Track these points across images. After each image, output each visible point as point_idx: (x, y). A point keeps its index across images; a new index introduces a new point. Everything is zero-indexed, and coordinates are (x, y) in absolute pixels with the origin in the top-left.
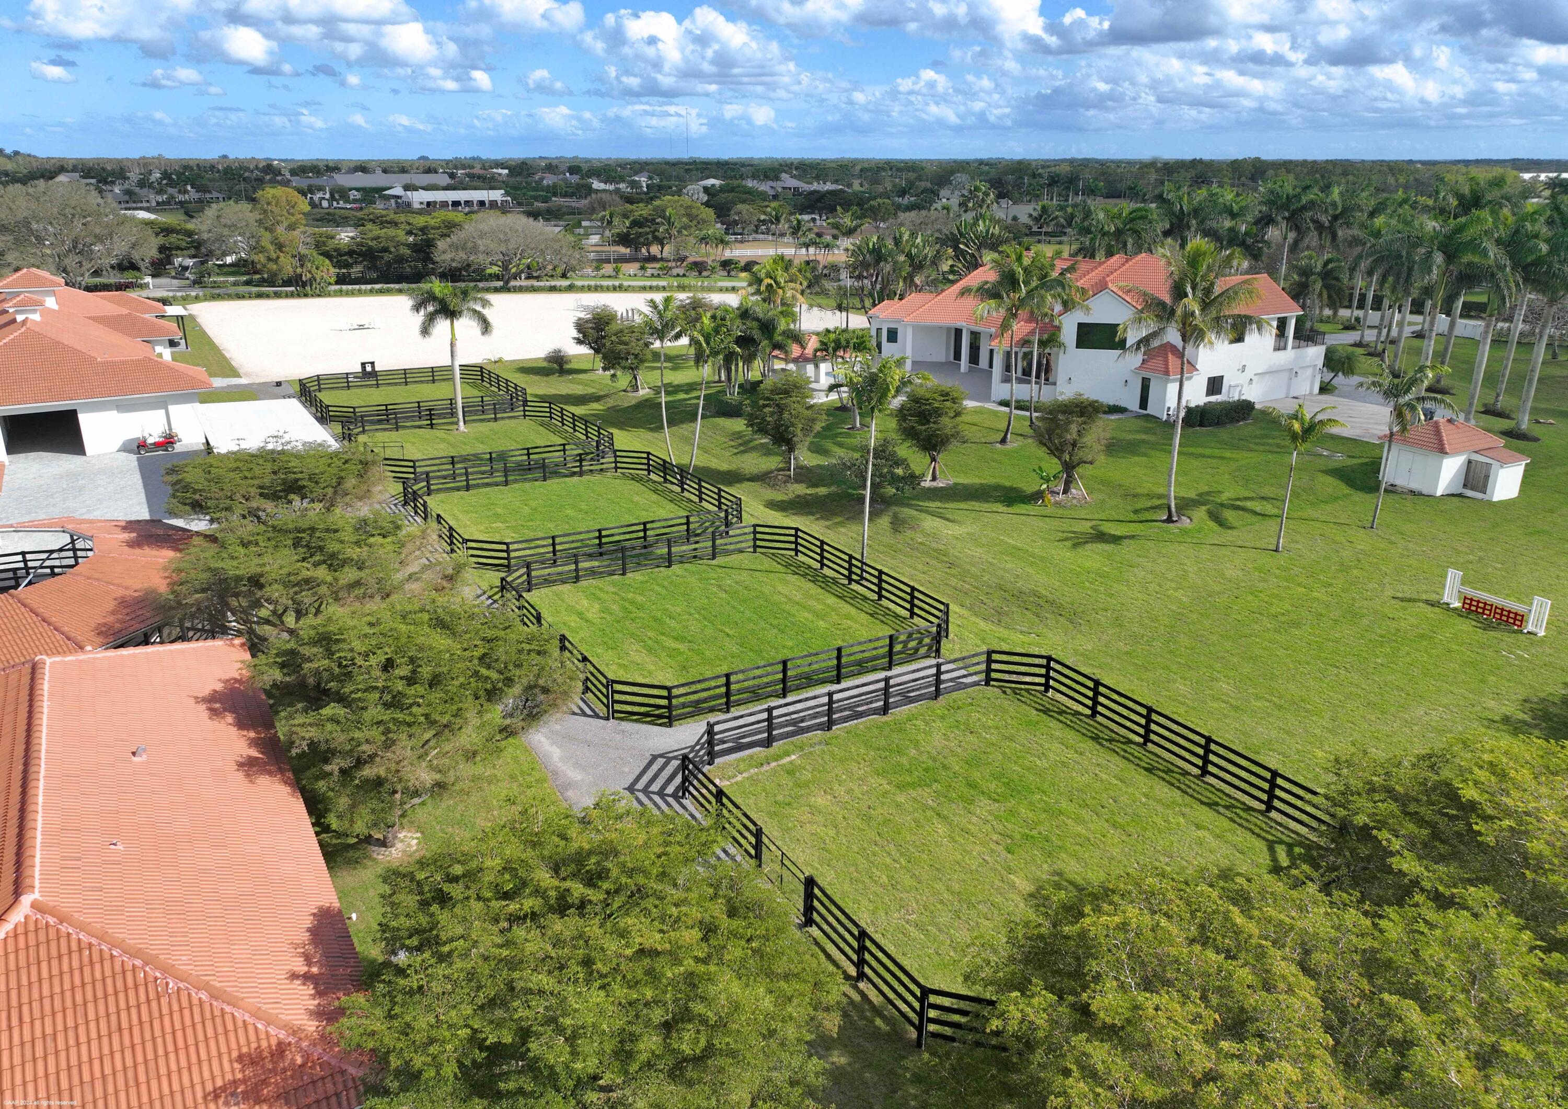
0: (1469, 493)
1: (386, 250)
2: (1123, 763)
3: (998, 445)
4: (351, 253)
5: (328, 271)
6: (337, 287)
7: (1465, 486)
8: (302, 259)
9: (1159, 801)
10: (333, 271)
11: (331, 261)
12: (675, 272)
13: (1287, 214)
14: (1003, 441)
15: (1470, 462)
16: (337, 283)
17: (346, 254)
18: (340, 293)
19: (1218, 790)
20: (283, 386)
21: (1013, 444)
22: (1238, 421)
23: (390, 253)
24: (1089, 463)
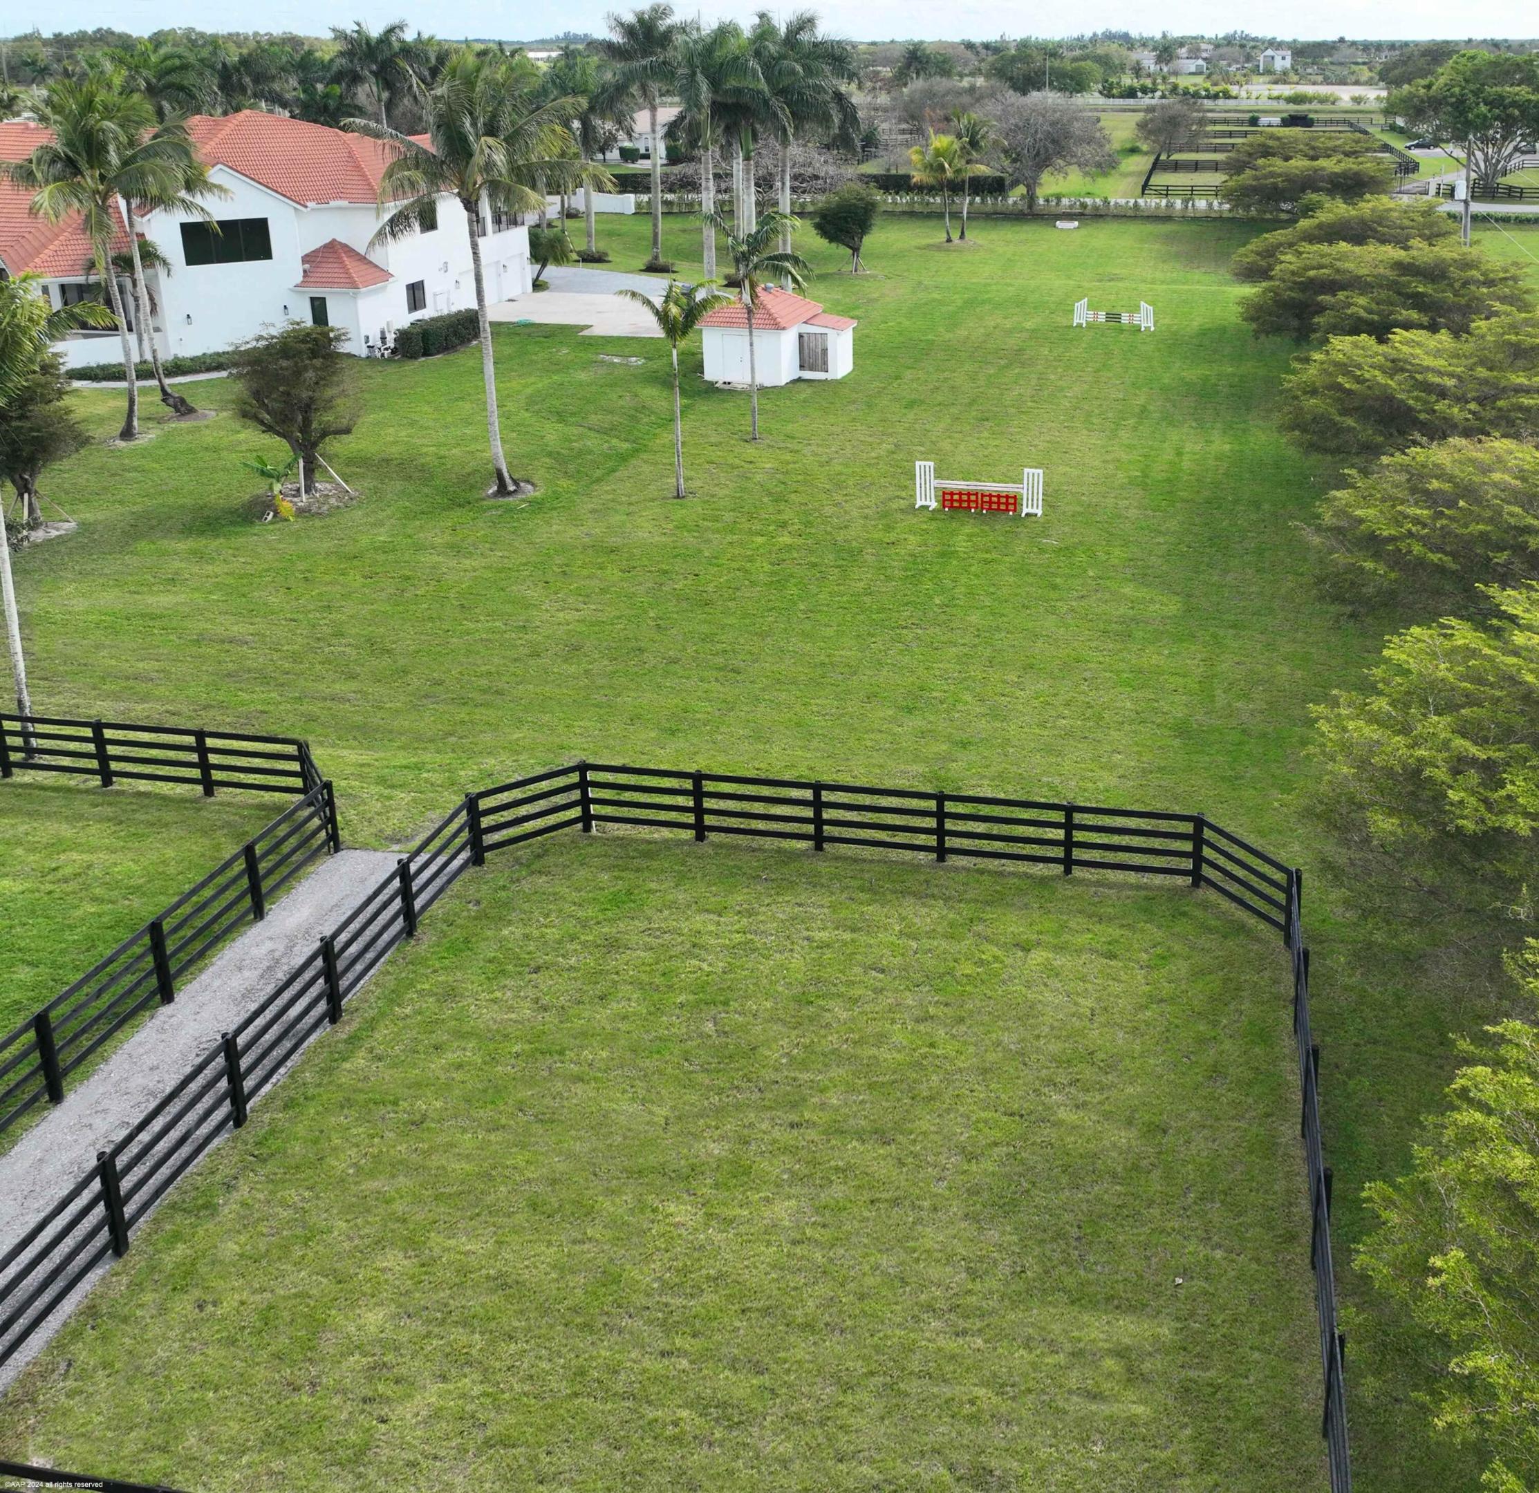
0: (808, 375)
3: (121, 444)
7: (802, 367)
13: (374, 67)
14: (127, 434)
15: (801, 336)
21: (148, 436)
22: (469, 341)
24: (347, 431)
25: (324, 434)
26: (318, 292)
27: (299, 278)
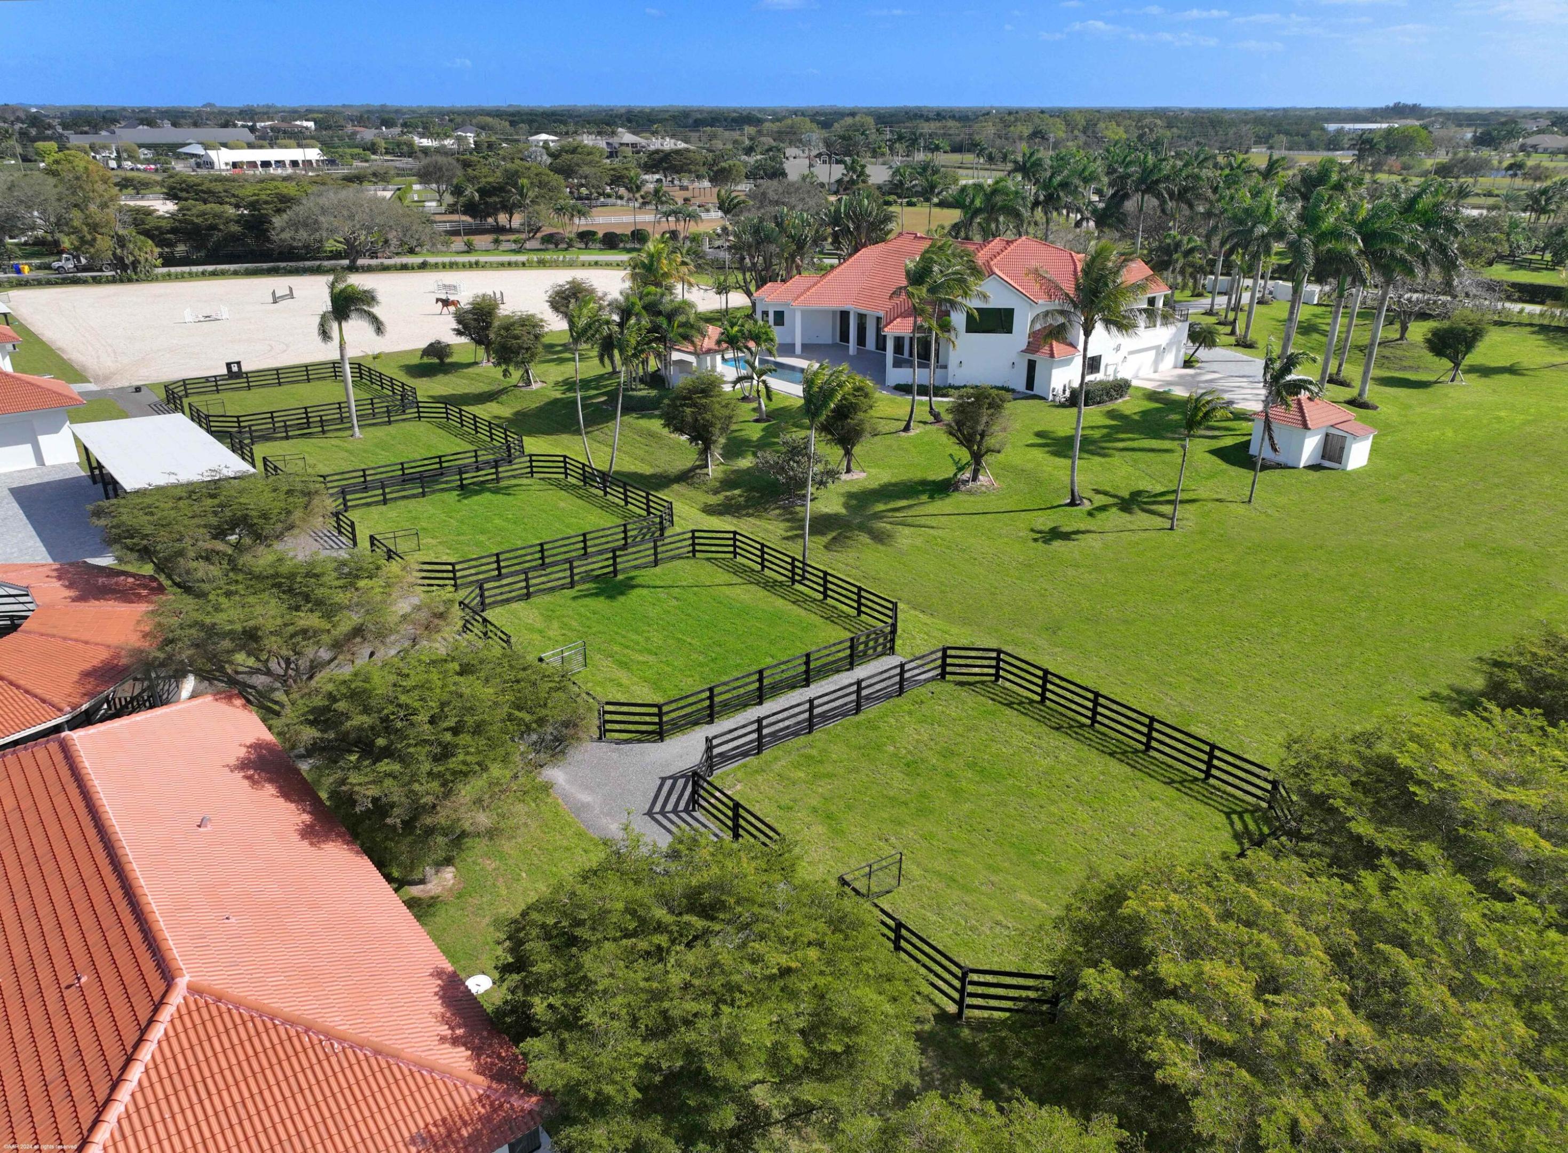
0: (1327, 463)
1: (213, 227)
2: (1077, 745)
3: (903, 434)
4: (173, 231)
5: (150, 251)
6: (165, 270)
7: (1323, 457)
8: (121, 242)
9: (1114, 777)
10: (157, 250)
11: (153, 240)
12: (528, 245)
14: (907, 429)
15: (1327, 435)
16: (164, 265)
17: (169, 232)
18: (168, 277)
19: (1162, 763)
20: (144, 390)
21: (916, 430)
22: (1116, 399)
23: (220, 230)
24: (999, 452)
25: (989, 450)
26: (1032, 357)
27: (1024, 347)
